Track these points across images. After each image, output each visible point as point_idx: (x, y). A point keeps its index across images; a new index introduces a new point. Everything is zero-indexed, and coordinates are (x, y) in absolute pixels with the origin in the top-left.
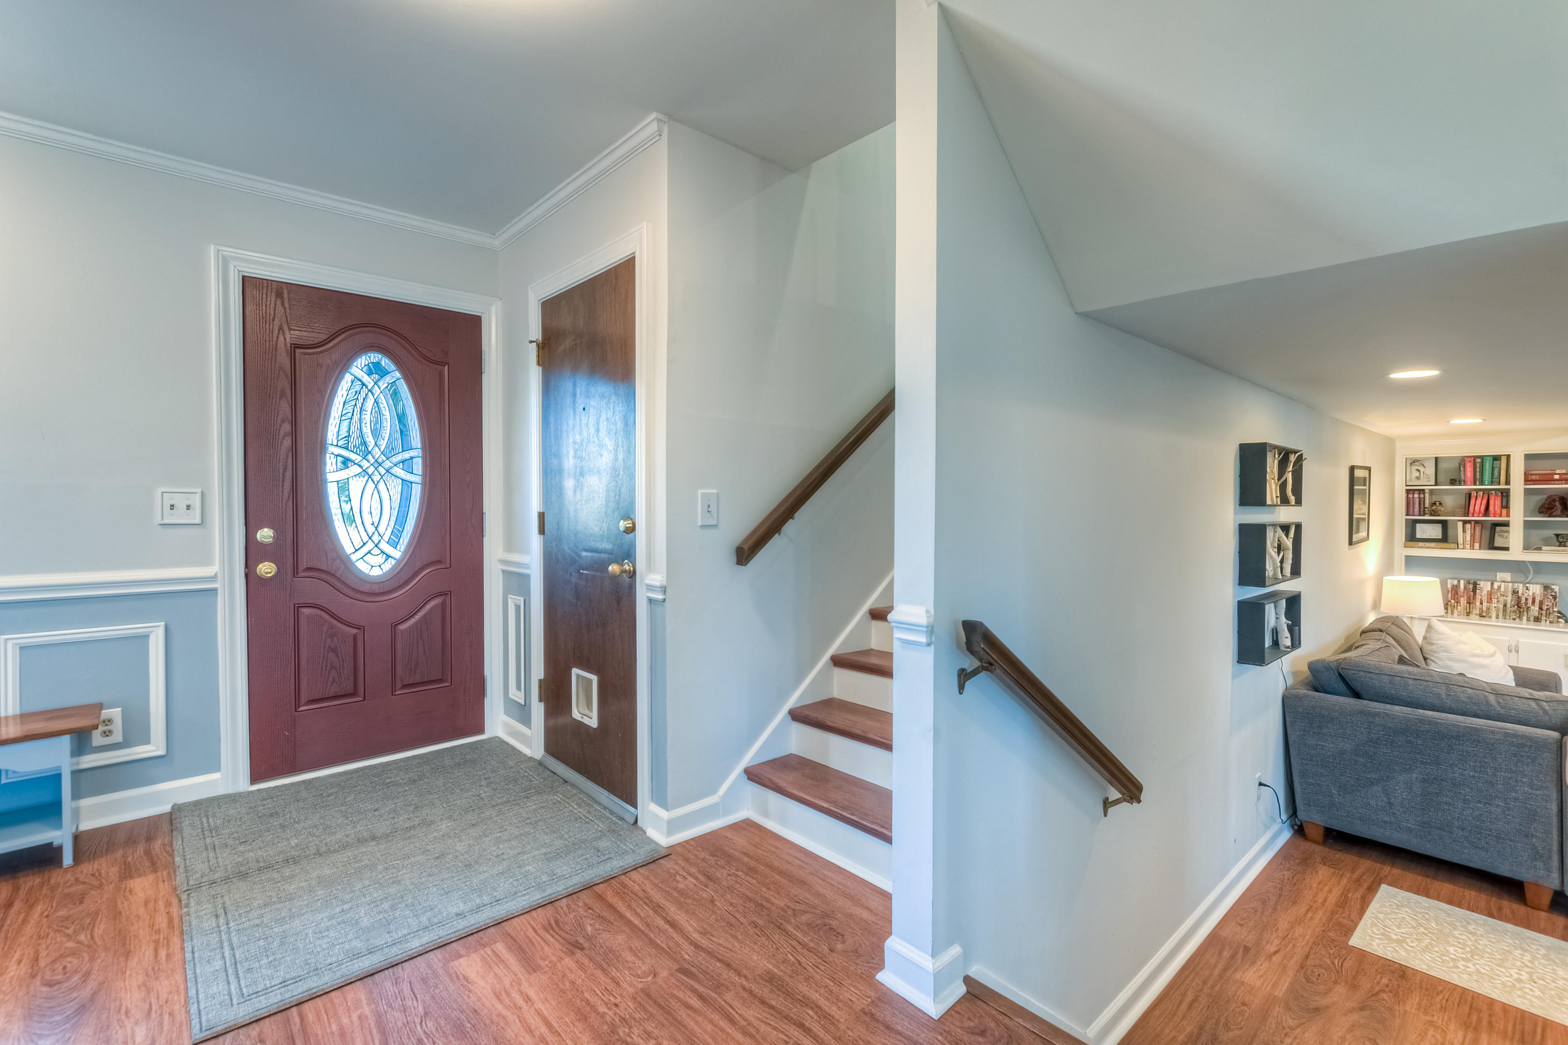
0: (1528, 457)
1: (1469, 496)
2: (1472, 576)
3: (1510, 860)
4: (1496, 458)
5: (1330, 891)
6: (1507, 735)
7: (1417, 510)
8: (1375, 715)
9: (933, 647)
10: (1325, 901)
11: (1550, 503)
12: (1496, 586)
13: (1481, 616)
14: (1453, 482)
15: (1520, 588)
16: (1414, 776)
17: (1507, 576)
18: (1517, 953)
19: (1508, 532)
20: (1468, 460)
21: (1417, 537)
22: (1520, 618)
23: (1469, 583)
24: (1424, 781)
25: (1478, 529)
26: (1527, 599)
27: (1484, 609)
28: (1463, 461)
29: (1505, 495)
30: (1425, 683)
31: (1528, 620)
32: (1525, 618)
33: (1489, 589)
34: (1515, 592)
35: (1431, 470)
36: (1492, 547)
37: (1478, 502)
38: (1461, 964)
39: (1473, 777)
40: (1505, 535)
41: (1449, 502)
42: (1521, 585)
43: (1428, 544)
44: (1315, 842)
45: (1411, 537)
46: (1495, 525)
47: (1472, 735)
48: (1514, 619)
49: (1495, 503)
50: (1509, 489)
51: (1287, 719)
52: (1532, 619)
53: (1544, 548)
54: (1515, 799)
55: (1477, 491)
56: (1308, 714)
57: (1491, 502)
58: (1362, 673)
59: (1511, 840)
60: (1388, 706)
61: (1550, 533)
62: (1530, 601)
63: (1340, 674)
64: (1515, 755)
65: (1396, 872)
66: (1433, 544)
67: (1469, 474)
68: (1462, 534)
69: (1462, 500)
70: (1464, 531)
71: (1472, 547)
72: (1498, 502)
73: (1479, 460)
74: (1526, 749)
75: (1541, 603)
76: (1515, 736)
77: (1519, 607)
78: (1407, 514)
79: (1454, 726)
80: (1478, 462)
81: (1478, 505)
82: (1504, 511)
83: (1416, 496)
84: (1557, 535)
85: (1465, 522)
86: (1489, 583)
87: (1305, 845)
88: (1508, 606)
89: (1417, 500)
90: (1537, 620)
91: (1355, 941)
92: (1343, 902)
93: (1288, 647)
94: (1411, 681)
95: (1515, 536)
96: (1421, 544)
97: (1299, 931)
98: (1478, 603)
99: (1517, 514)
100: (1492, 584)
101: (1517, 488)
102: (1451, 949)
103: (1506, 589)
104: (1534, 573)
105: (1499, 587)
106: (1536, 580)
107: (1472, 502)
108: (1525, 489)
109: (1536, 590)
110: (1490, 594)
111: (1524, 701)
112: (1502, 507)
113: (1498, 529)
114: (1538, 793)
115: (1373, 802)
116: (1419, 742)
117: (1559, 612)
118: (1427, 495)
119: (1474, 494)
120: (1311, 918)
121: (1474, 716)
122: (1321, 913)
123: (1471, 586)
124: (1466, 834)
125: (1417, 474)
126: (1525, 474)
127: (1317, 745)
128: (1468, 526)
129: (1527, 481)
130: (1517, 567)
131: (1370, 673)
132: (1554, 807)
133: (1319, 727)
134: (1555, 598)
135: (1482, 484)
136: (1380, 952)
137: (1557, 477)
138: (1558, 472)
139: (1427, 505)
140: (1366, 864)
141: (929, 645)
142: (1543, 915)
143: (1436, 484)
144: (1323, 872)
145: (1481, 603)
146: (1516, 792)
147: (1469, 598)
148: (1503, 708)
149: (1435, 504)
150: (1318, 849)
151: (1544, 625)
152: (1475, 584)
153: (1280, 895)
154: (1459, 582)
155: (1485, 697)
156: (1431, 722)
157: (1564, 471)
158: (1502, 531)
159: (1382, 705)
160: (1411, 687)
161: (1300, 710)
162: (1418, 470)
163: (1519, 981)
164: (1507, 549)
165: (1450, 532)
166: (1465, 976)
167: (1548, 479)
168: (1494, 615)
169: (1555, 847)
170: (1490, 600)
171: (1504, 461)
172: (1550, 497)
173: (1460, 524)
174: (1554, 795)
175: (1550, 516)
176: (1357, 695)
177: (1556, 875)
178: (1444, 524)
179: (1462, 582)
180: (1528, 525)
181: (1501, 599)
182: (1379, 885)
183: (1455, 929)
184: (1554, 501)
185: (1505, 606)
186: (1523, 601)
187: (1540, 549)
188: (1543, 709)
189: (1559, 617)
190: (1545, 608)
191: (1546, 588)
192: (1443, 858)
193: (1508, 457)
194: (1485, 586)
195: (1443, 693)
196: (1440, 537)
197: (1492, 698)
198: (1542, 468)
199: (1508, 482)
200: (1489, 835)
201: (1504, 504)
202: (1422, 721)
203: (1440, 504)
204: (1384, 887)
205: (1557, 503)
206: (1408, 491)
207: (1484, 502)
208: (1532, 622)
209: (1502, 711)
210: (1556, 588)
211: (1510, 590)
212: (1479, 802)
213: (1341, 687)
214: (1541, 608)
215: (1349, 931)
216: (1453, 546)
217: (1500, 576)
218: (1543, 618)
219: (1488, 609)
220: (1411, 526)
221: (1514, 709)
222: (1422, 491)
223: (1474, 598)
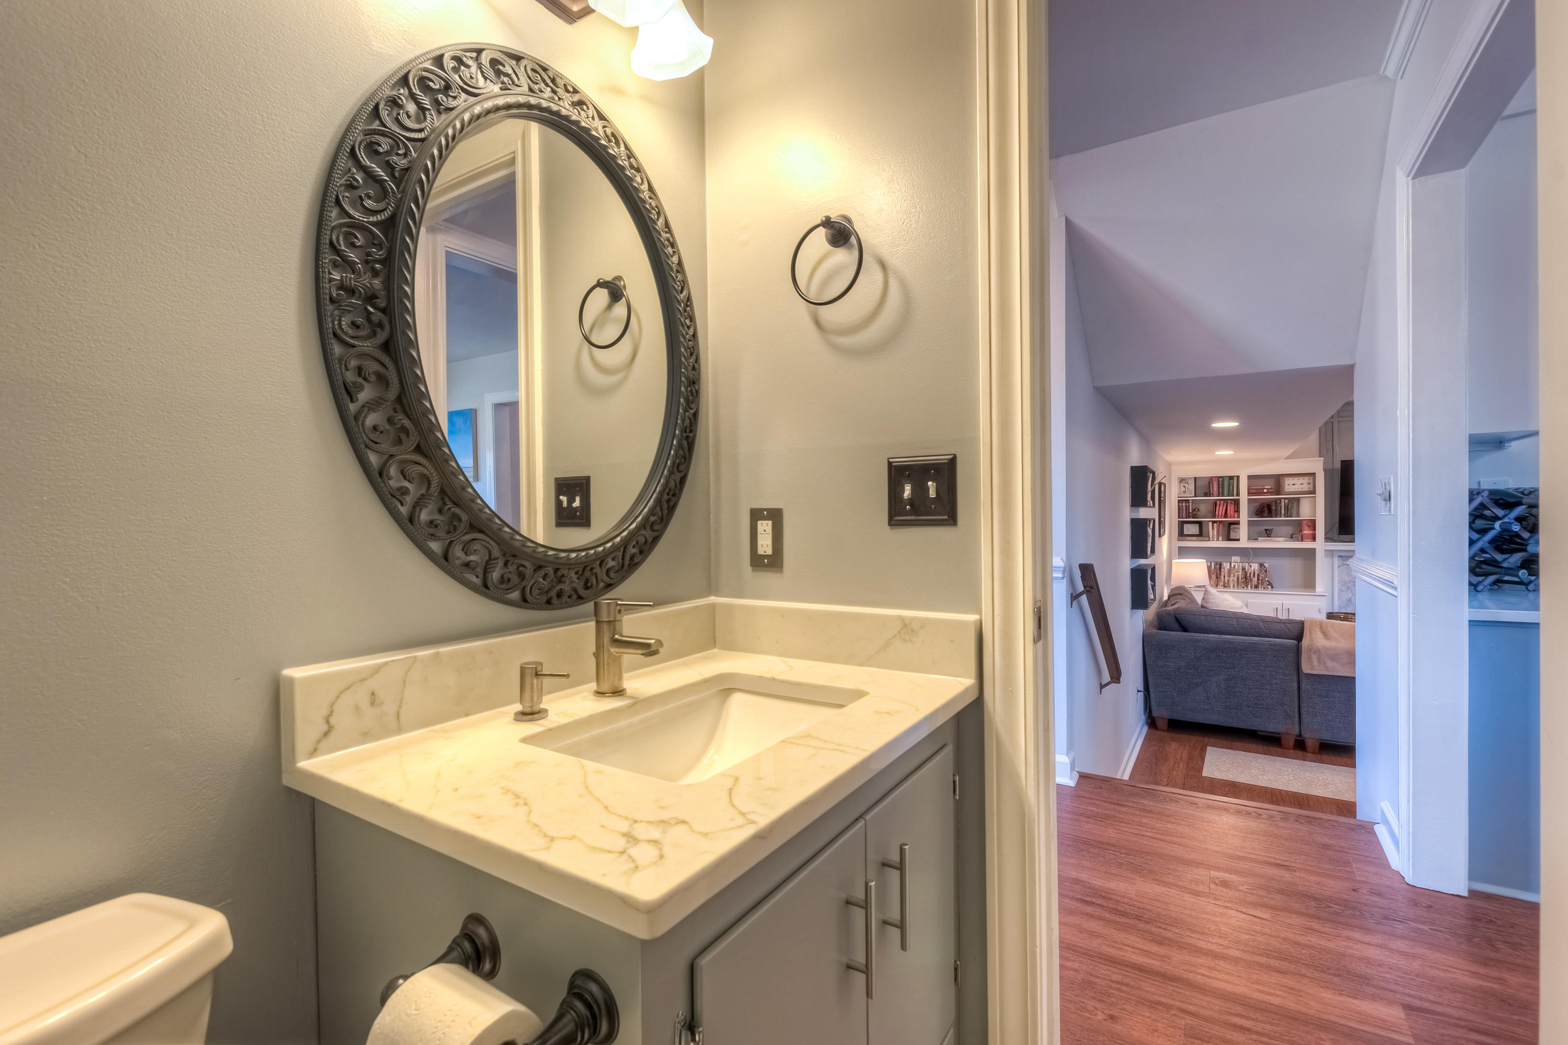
0: (1250, 477)
1: (1215, 503)
2: (1219, 560)
3: (1273, 721)
4: (1231, 478)
5: (1182, 753)
6: (1271, 645)
7: (1184, 514)
8: (1198, 641)
9: (1065, 579)
10: (1181, 758)
11: (1261, 509)
12: (1232, 566)
13: (1224, 586)
14: (1206, 495)
15: (1247, 566)
16: (1221, 677)
17: (1237, 559)
18: (1285, 769)
19: (1239, 529)
20: (1214, 479)
21: (1185, 533)
22: (1247, 586)
23: (1217, 564)
24: (1227, 680)
25: (1221, 527)
26: (1250, 574)
27: (1226, 581)
28: (1211, 479)
29: (1237, 503)
30: (1225, 619)
31: (1251, 587)
32: (1249, 586)
33: (1229, 567)
34: (1244, 569)
35: (1192, 487)
36: (1229, 539)
37: (1221, 508)
38: (1260, 777)
39: (1254, 673)
40: (1236, 530)
41: (1203, 508)
42: (1247, 564)
43: (1192, 538)
44: (1163, 730)
45: (1181, 534)
46: (1231, 524)
47: (1252, 648)
48: (1243, 587)
49: (1231, 509)
50: (1239, 499)
51: (1146, 650)
52: (1253, 586)
53: (1259, 538)
54: (1276, 683)
55: (1220, 500)
56: (1159, 645)
57: (1228, 508)
58: (1189, 616)
59: (1274, 709)
60: (1206, 635)
61: (1263, 528)
62: (1252, 575)
63: (1176, 618)
64: (1275, 657)
65: (1212, 740)
66: (1195, 538)
67: (1215, 489)
68: (1212, 531)
69: (1211, 507)
70: (1213, 528)
71: (1218, 540)
72: (1232, 508)
73: (1221, 480)
74: (1281, 652)
75: (1258, 575)
76: (1275, 645)
77: (1246, 579)
78: (1179, 518)
79: (1243, 643)
80: (1220, 480)
81: (1220, 510)
82: (1236, 514)
83: (1184, 504)
84: (1266, 530)
85: (1213, 522)
86: (1229, 564)
87: (1158, 733)
88: (1240, 578)
89: (1185, 507)
90: (1256, 587)
91: (1205, 774)
92: (1191, 758)
93: (1152, 600)
94: (1217, 618)
95: (1243, 531)
96: (1188, 538)
97: (1174, 773)
98: (1222, 578)
99: (1244, 517)
100: (1230, 564)
101: (1244, 497)
102: (1253, 771)
103: (1238, 566)
104: (1253, 556)
105: (1234, 566)
106: (1254, 561)
107: (1217, 508)
108: (1248, 499)
109: (1255, 566)
110: (1230, 571)
111: (1278, 624)
112: (1235, 512)
113: (1232, 526)
114: (1287, 678)
115: (1197, 698)
116: (1224, 655)
117: (1268, 581)
118: (1190, 504)
119: (1218, 502)
120: (1178, 767)
121: (1252, 636)
122: (1181, 764)
123: (1218, 566)
124: (1250, 709)
125: (1184, 489)
126: (1248, 489)
127: (1164, 665)
128: (1215, 525)
129: (1249, 494)
130: (1244, 553)
131: (1194, 615)
132: (1296, 686)
133: (1166, 653)
134: (1266, 571)
135: (1223, 496)
136: (1219, 777)
137: (1265, 491)
138: (1266, 487)
139: (1191, 511)
140: (1195, 739)
141: (1063, 578)
142: (1291, 751)
143: (1195, 496)
144: (1174, 745)
145: (1224, 578)
146: (1276, 679)
147: (1217, 575)
148: (1267, 629)
149: (1195, 510)
150: (1166, 734)
151: (1260, 590)
152: (1221, 565)
153: (1157, 759)
154: (1211, 563)
155: (1258, 624)
156: (1230, 642)
157: (1269, 487)
158: (1235, 528)
159: (1202, 635)
160: (1217, 622)
161: (1154, 643)
162: (1184, 486)
163: (1290, 780)
164: (1238, 540)
165: (1204, 530)
166: (1264, 782)
167: (1260, 492)
168: (1232, 586)
169: (1296, 710)
170: (1229, 576)
171: (1235, 479)
172: (1261, 504)
173: (1210, 524)
174: (1296, 678)
175: (1262, 517)
176: (1185, 629)
177: (1297, 726)
178: (1200, 523)
179: (1213, 563)
180: (1250, 523)
181: (1236, 574)
182: (1206, 747)
183: (1252, 762)
184: (1264, 507)
185: (1238, 578)
186: (1248, 575)
187: (1257, 539)
188: (1288, 628)
189: (1268, 585)
190: (1260, 578)
191: (1261, 565)
192: (1238, 727)
193: (1238, 477)
194: (1226, 566)
195: (1235, 623)
196: (1198, 533)
197: (1261, 624)
198: (1258, 484)
199: (1238, 495)
200: (1263, 708)
201: (1236, 509)
202: (1225, 642)
203: (1198, 510)
204: (1209, 748)
205: (1266, 508)
206: (1179, 501)
207: (1224, 508)
208: (1253, 589)
209: (1267, 631)
210: (1266, 565)
211: (1241, 567)
212: (1257, 688)
213: (1176, 626)
214: (1258, 579)
215: (1201, 770)
216: (1207, 539)
217: (1234, 558)
218: (1260, 585)
219: (1228, 581)
220: (1181, 525)
221: (1274, 630)
222: (1187, 501)
223: (1220, 574)
